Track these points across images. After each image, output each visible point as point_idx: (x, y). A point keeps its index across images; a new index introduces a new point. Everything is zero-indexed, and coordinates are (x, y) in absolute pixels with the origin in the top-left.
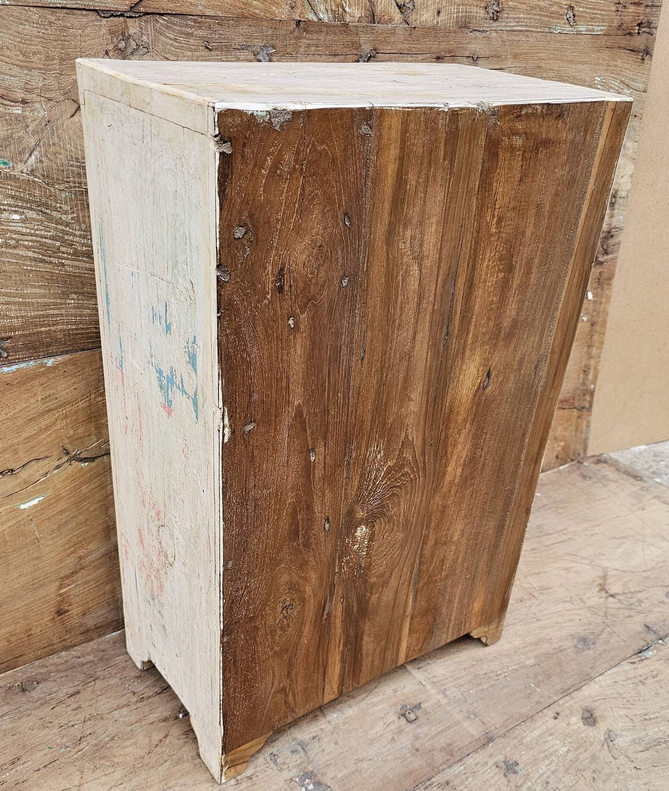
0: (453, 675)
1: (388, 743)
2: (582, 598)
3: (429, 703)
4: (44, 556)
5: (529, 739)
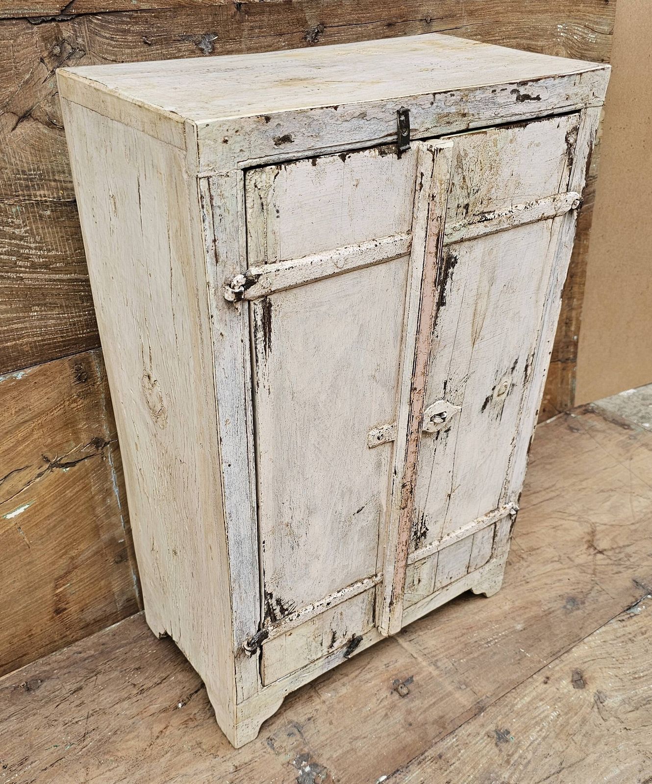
0: (445, 646)
1: (382, 720)
2: (571, 556)
3: (421, 676)
4: (36, 560)
5: (519, 706)
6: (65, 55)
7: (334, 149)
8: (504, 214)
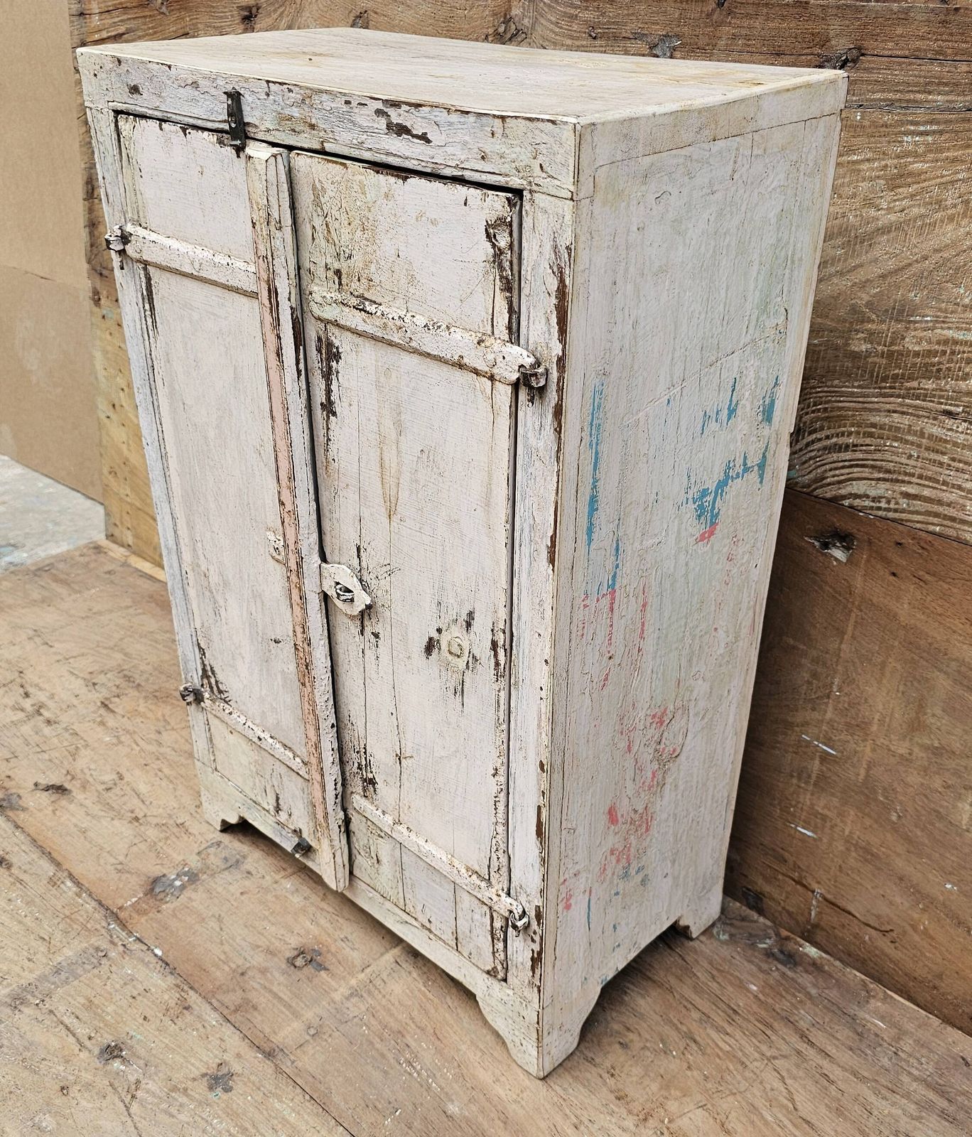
3: (330, 980)
6: (509, 36)
7: (179, 118)
8: (390, 317)
